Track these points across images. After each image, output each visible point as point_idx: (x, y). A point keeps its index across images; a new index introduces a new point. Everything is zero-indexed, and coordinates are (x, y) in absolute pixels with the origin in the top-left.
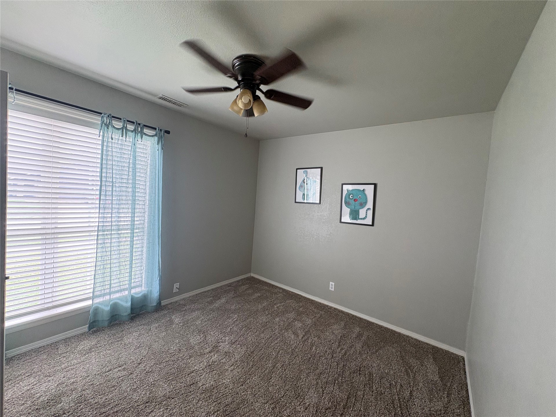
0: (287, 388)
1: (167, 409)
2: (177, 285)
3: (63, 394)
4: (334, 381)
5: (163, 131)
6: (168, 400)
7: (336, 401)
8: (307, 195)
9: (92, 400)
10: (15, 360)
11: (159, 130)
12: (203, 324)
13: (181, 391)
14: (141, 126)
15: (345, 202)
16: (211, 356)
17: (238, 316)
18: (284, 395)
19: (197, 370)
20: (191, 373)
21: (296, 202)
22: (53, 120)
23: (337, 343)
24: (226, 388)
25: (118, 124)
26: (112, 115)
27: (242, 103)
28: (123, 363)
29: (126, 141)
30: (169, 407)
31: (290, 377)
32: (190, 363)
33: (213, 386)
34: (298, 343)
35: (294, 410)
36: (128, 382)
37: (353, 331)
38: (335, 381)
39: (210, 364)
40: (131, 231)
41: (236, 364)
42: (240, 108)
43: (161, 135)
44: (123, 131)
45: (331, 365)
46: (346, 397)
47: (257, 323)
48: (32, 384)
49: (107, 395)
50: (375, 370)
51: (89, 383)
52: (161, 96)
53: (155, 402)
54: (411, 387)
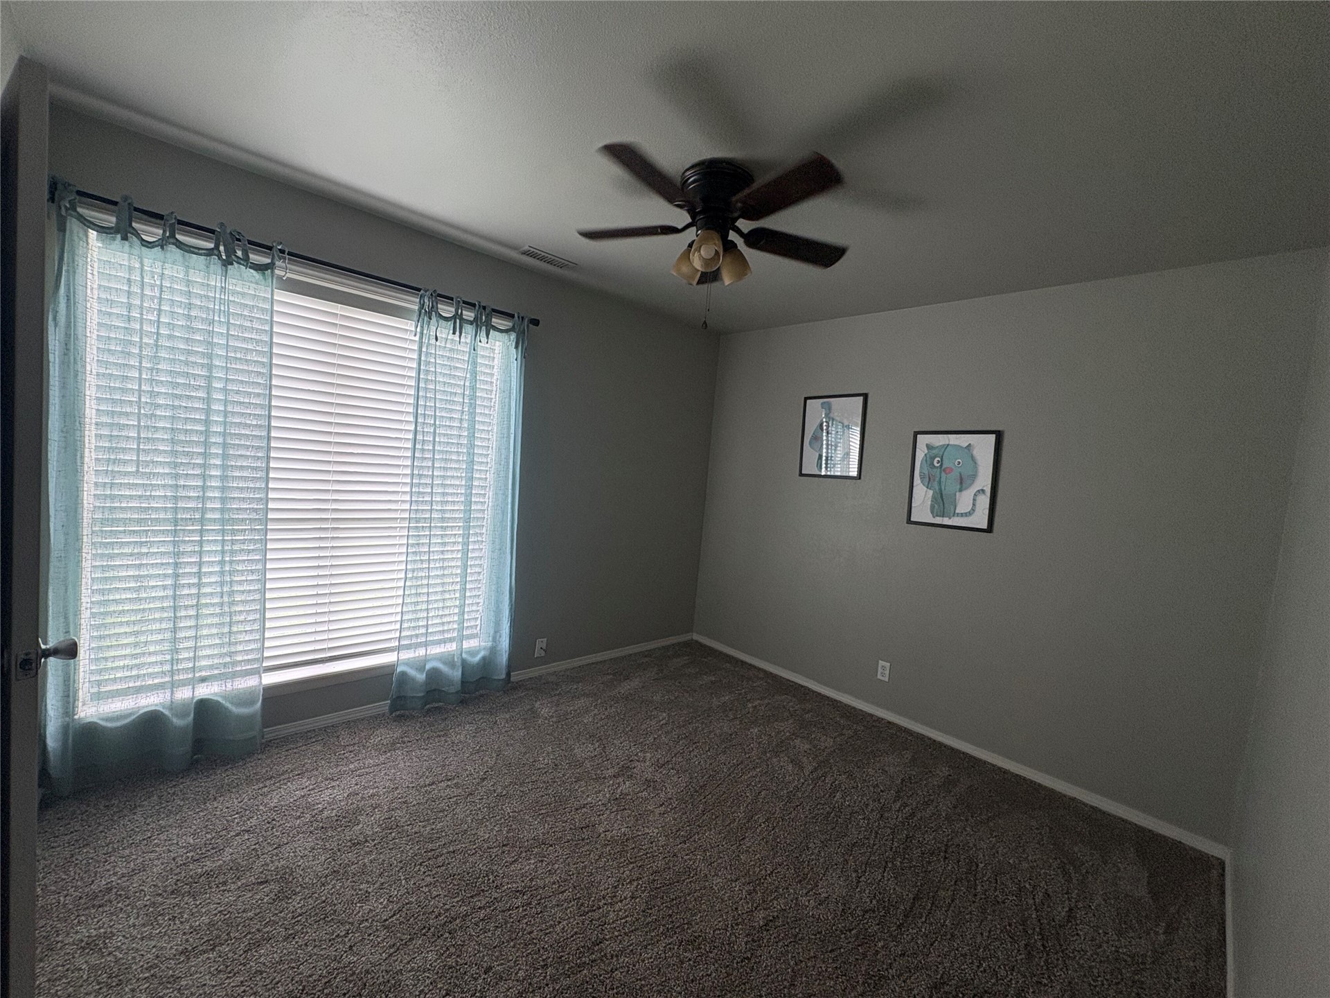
0: (778, 860)
1: (542, 861)
2: (541, 643)
3: (359, 811)
4: (884, 863)
5: (526, 320)
6: (542, 846)
7: (889, 900)
8: (827, 457)
9: (410, 828)
10: (272, 746)
11: (519, 317)
12: (597, 723)
13: (565, 835)
14: (487, 311)
15: (920, 475)
16: (619, 784)
17: (669, 716)
18: (772, 872)
19: (592, 803)
20: (581, 808)
21: (801, 475)
22: (339, 305)
23: (892, 792)
24: (652, 843)
25: (447, 310)
26: (438, 292)
27: (699, 258)
28: (454, 774)
29: (460, 343)
30: (545, 859)
31: (785, 842)
32: (577, 790)
33: (625, 835)
34: (802, 780)
35: (794, 901)
36: (467, 807)
37: (934, 773)
38: (886, 862)
39: (618, 796)
40: (465, 524)
41: (671, 804)
42: (696, 269)
43: (522, 327)
44: (455, 323)
45: (877, 833)
46: (911, 896)
47: (710, 732)
48: (308, 789)
49: (434, 823)
50: (984, 856)
51: (400, 800)
52: (526, 248)
53: (520, 848)
54: (1073, 900)
